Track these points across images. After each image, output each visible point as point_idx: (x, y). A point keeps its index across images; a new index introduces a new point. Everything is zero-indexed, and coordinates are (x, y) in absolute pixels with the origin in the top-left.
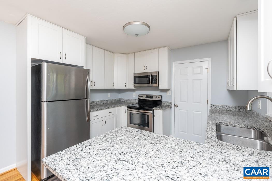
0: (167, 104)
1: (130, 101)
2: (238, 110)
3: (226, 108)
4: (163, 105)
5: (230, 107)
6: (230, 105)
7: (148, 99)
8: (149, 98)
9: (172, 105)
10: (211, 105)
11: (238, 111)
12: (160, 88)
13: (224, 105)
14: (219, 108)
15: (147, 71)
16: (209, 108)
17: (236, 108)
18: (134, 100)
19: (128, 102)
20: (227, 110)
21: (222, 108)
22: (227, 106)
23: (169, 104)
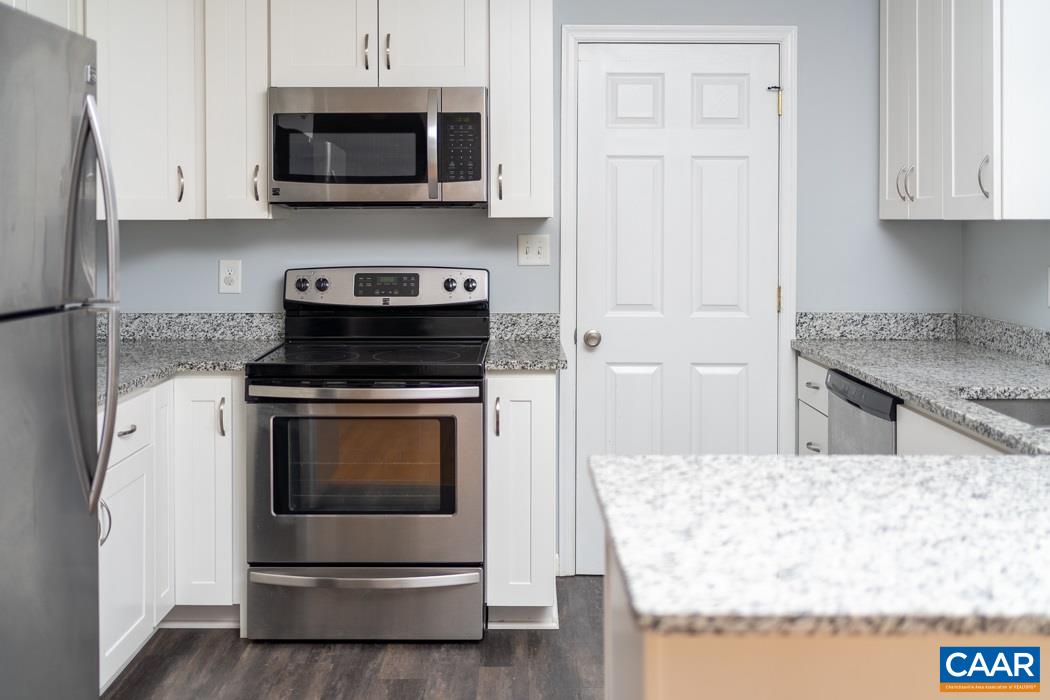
0: (523, 329)
1: (188, 334)
2: (925, 332)
3: (872, 325)
4: (492, 338)
5: (892, 321)
6: (891, 309)
7: (377, 301)
8: (387, 291)
9: (558, 334)
10: (802, 319)
11: (928, 340)
12: (497, 210)
13: (862, 312)
14: (842, 329)
15: (389, 80)
16: (789, 334)
17: (916, 322)
18: (233, 316)
19: (167, 340)
20: (879, 337)
21: (852, 327)
22: (877, 317)
23: (543, 332)
